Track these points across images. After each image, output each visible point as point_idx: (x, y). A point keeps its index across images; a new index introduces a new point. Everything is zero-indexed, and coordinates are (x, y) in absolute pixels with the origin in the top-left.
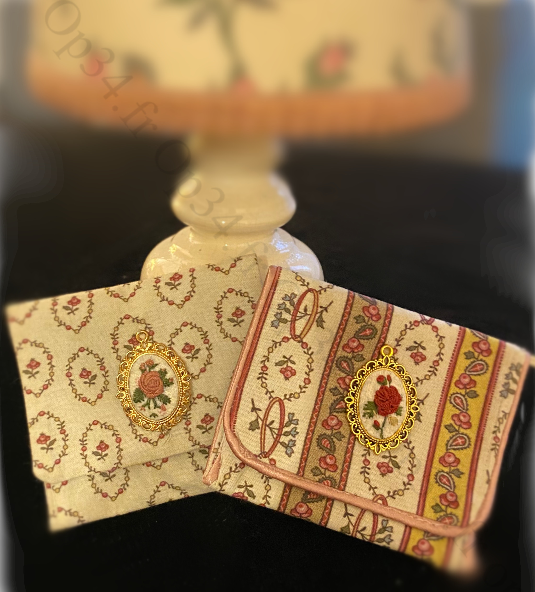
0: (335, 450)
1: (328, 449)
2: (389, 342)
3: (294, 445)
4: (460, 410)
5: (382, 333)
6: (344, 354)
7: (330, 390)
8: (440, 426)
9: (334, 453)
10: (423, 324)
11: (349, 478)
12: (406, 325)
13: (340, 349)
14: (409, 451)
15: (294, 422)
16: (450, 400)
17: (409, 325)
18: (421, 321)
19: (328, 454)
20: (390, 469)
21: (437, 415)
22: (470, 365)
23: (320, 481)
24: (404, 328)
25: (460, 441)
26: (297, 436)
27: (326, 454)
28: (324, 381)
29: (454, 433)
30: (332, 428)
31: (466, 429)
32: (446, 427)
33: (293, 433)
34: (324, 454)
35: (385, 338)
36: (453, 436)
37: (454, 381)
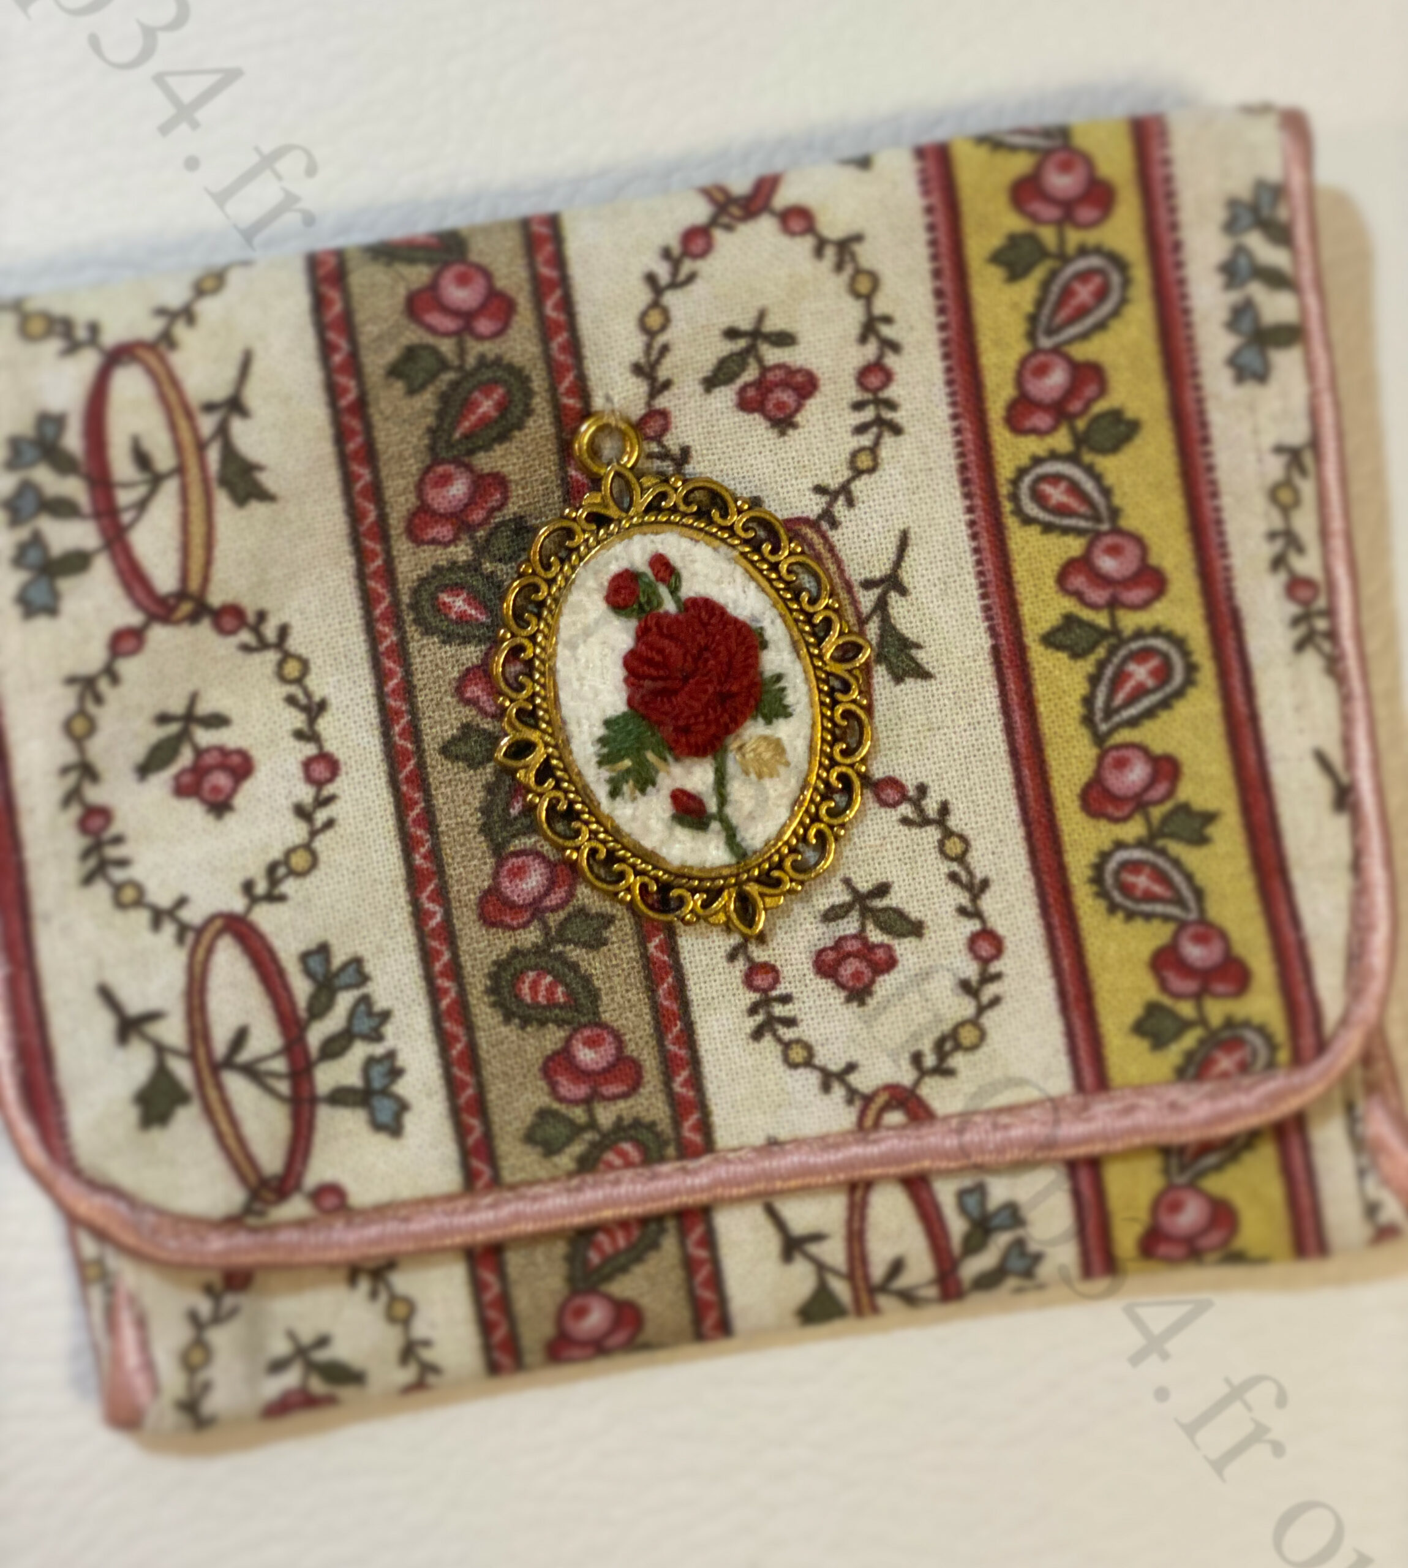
0: (594, 996)
1: (561, 1007)
2: (608, 399)
3: (396, 1073)
4: (1079, 532)
5: (554, 371)
6: (432, 557)
7: (445, 750)
8: (1020, 650)
9: (596, 1013)
10: (729, 228)
11: (711, 1087)
12: (651, 279)
13: (402, 546)
14: (933, 834)
15: (344, 979)
16: (1018, 511)
17: (663, 272)
18: (714, 222)
19: (575, 1031)
20: (880, 954)
21: (987, 609)
22: (1040, 303)
23: (587, 1164)
24: (644, 296)
25: (1140, 673)
26: (389, 1030)
27: (562, 1034)
28: (397, 729)
29: (1101, 652)
30: (535, 909)
31: (1145, 605)
32: (1050, 640)
33: (363, 1025)
34: (553, 1037)
35: (582, 390)
36: (1101, 665)
37: (996, 409)
